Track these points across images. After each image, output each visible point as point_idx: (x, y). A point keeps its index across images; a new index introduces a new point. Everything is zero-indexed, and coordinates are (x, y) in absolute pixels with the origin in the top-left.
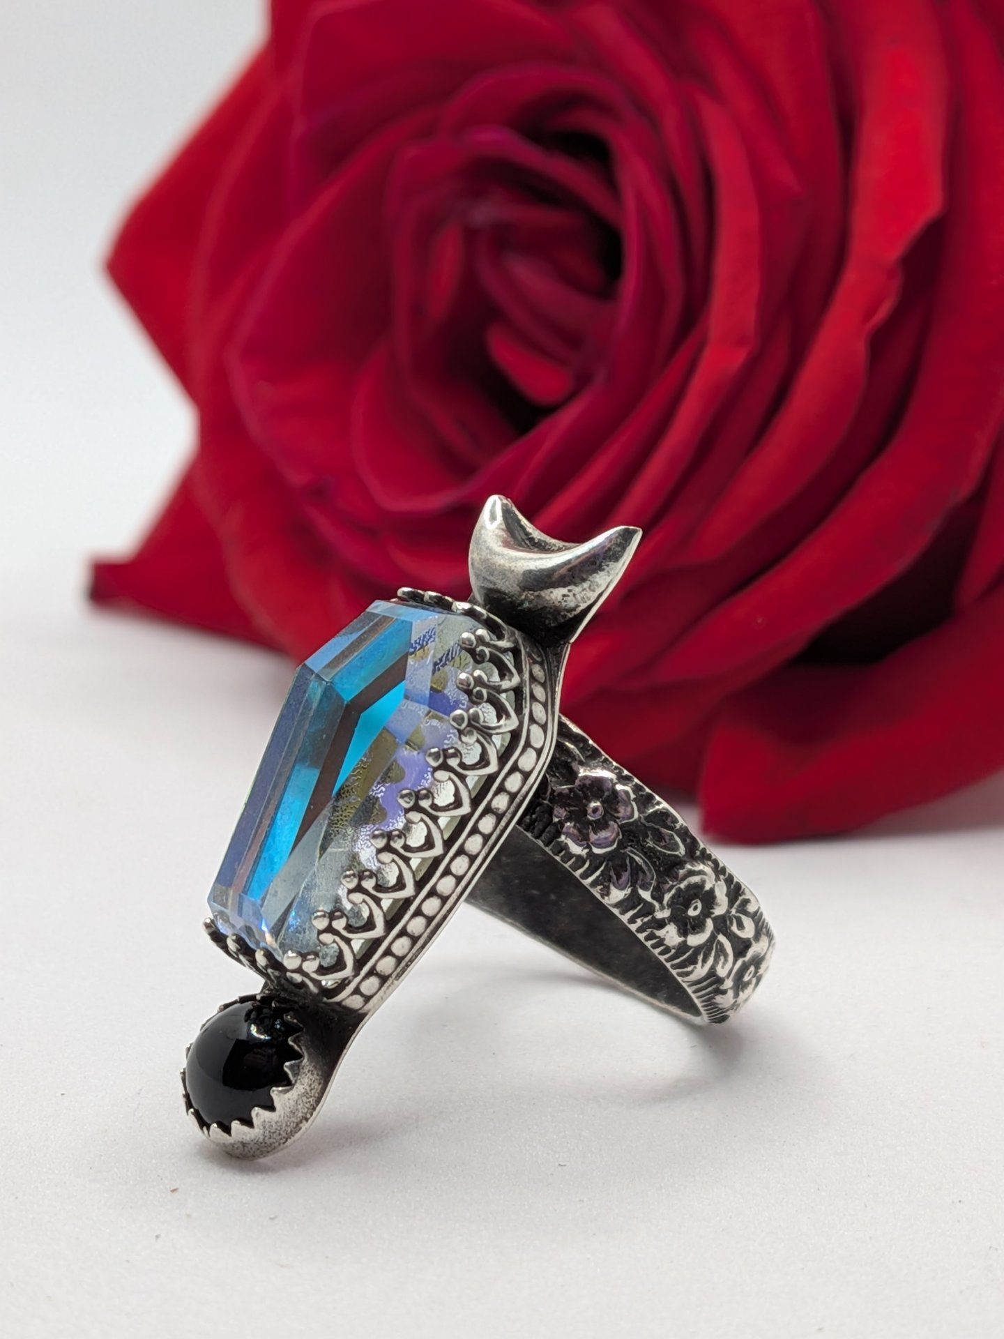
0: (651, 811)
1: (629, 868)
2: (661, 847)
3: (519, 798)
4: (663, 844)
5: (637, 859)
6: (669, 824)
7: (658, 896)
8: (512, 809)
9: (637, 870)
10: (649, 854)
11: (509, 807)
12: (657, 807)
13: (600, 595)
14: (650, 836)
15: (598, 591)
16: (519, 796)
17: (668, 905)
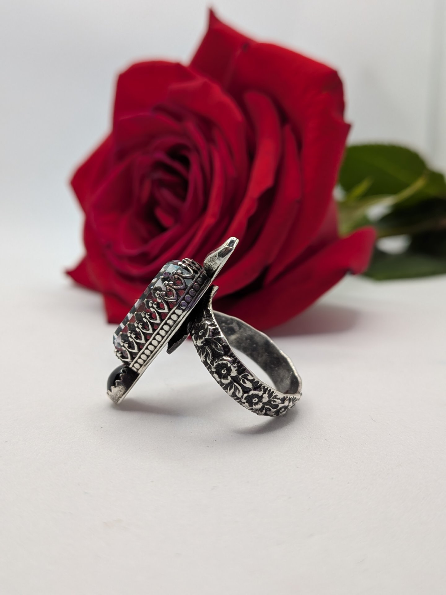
0: (217, 337)
1: (206, 352)
2: (216, 349)
3: (177, 323)
4: (217, 348)
5: (208, 350)
6: (221, 342)
7: (212, 363)
8: (175, 325)
9: (207, 354)
10: (212, 350)
11: (174, 324)
12: (219, 336)
13: (218, 267)
14: (214, 344)
15: (217, 266)
16: (177, 322)
17: (215, 367)
